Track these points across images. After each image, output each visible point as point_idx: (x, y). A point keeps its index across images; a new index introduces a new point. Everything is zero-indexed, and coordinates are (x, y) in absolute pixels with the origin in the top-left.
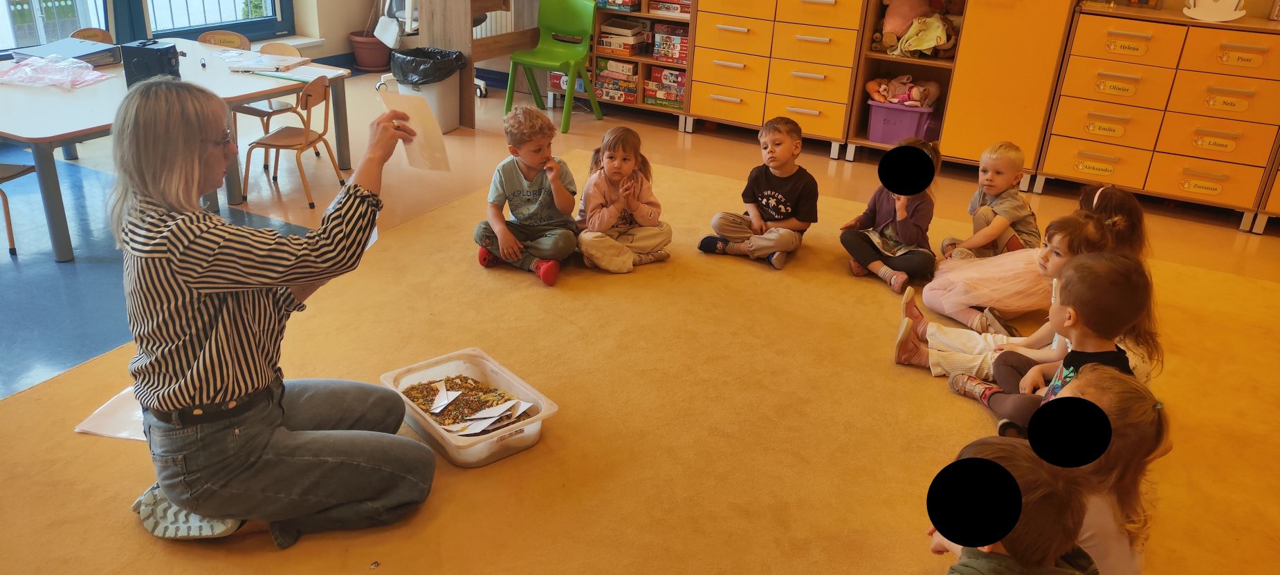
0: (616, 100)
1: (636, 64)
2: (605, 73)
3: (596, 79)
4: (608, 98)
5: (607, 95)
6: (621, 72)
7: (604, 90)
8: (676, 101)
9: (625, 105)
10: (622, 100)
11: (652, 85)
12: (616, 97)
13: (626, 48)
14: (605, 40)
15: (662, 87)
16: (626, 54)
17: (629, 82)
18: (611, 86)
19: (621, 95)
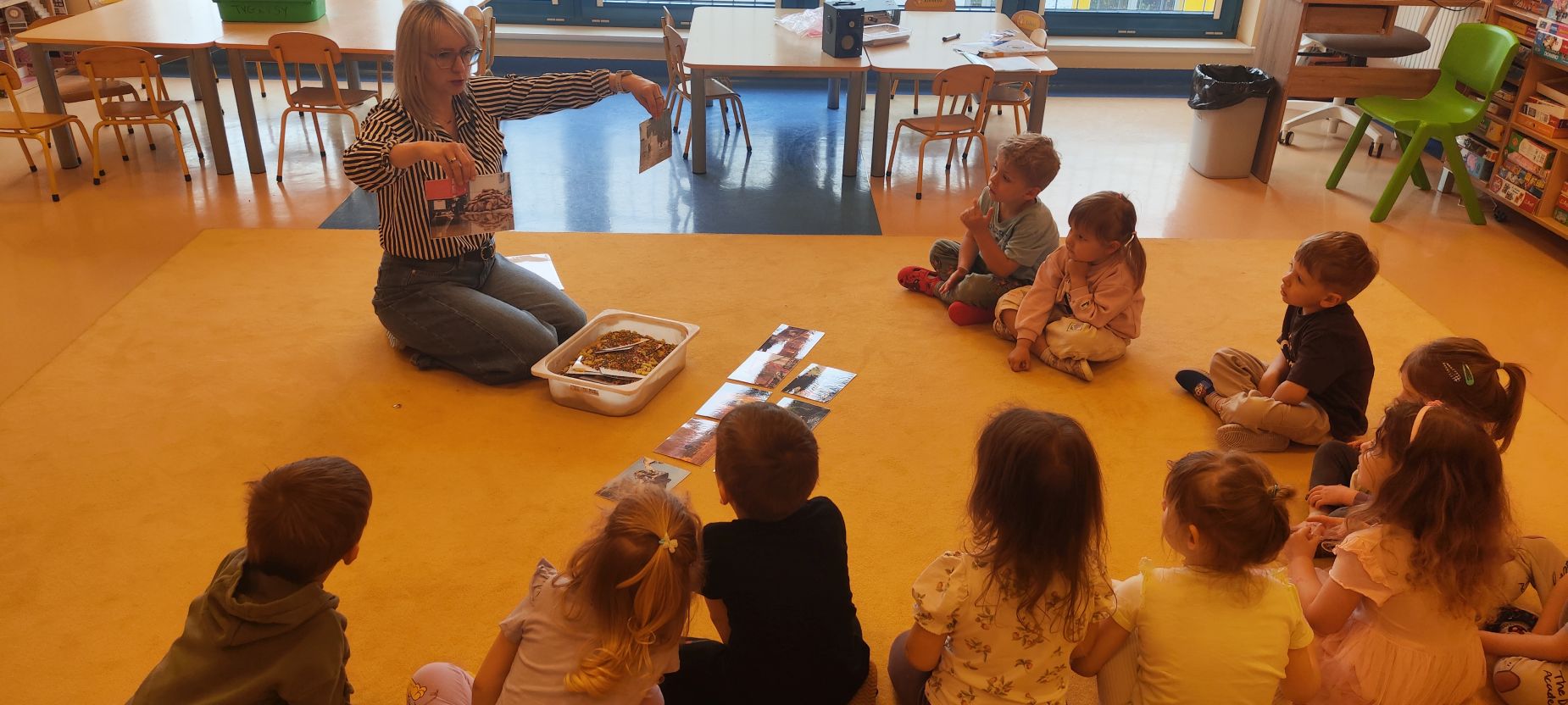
0: (1512, 201)
1: (1553, 151)
2: (1512, 156)
3: (1501, 163)
4: (1502, 195)
5: (1505, 191)
6: (1531, 158)
7: (1505, 182)
9: (1519, 210)
10: (1520, 202)
12: (1514, 196)
14: (1530, 105)
16: (1548, 134)
17: (1539, 178)
18: (1515, 178)
19: (1522, 195)
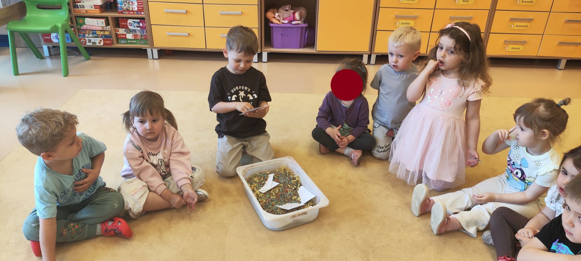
3: (79, 32)
5: (90, 42)
6: (96, 25)
7: (87, 39)
8: (142, 39)
9: (104, 47)
10: (102, 44)
11: (121, 31)
12: (97, 42)
13: (96, 8)
15: (130, 31)
16: (97, 12)
17: (104, 31)
18: (91, 35)
19: (100, 40)
